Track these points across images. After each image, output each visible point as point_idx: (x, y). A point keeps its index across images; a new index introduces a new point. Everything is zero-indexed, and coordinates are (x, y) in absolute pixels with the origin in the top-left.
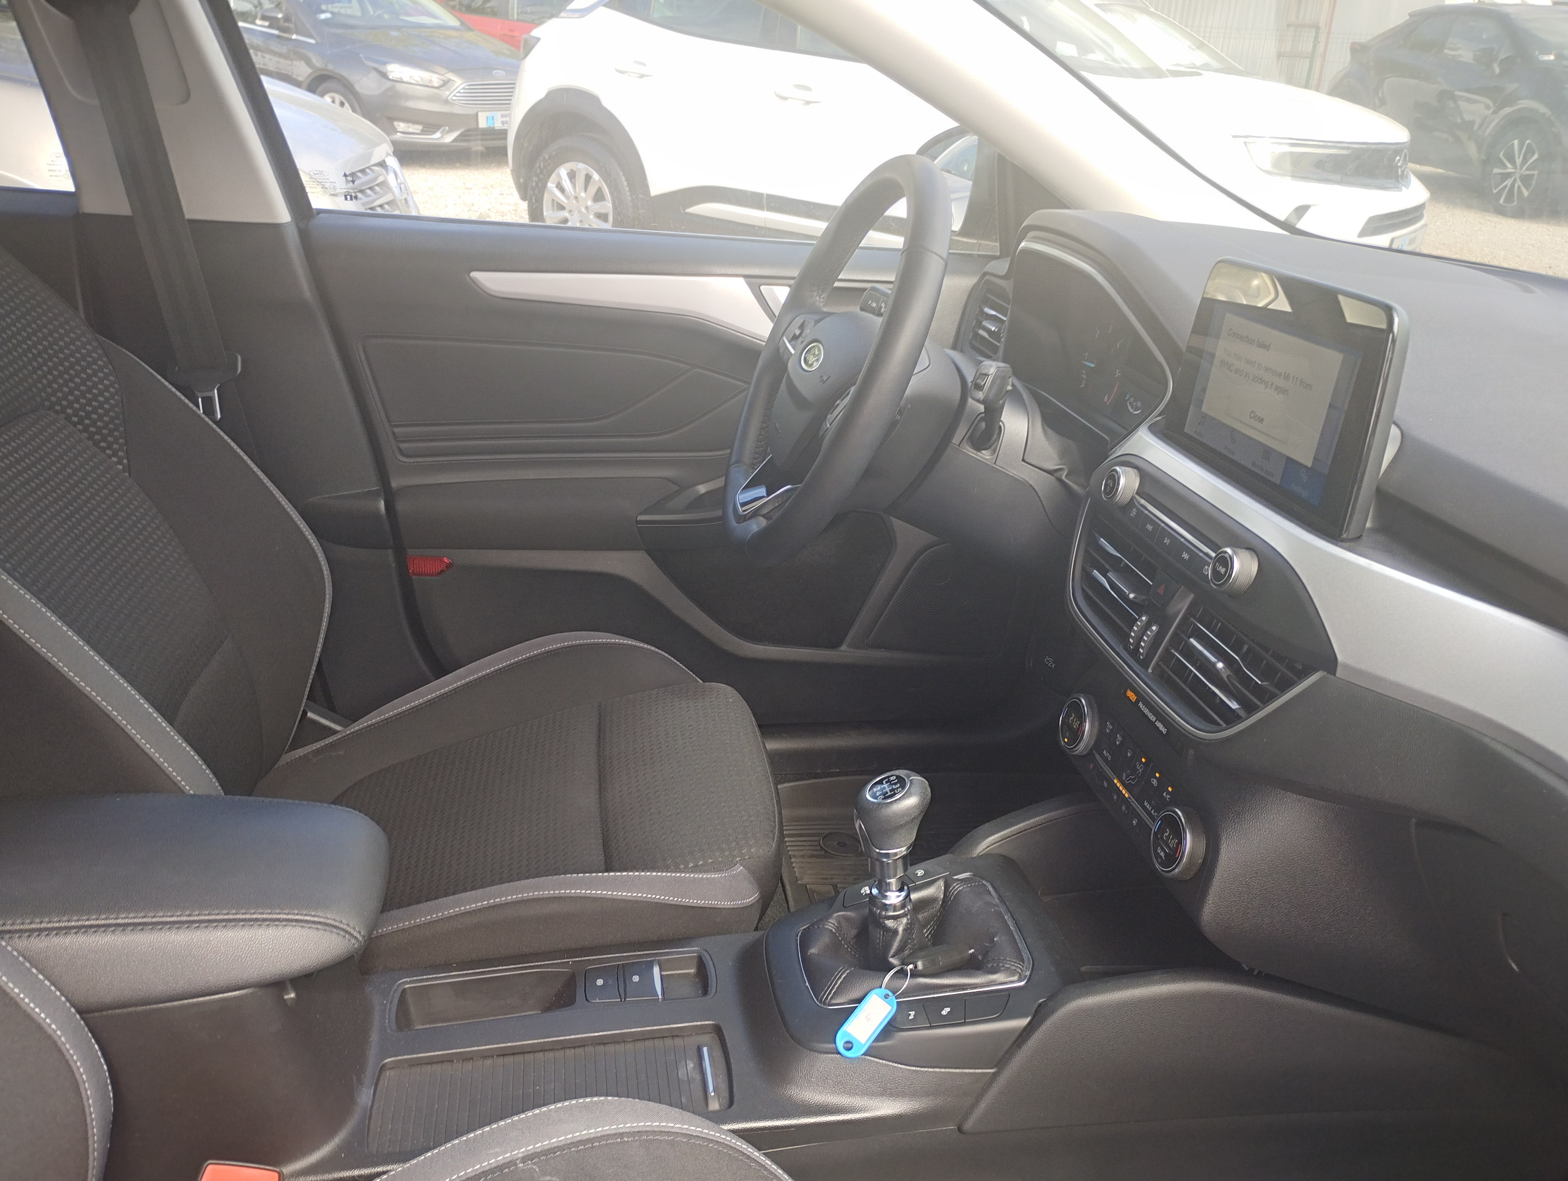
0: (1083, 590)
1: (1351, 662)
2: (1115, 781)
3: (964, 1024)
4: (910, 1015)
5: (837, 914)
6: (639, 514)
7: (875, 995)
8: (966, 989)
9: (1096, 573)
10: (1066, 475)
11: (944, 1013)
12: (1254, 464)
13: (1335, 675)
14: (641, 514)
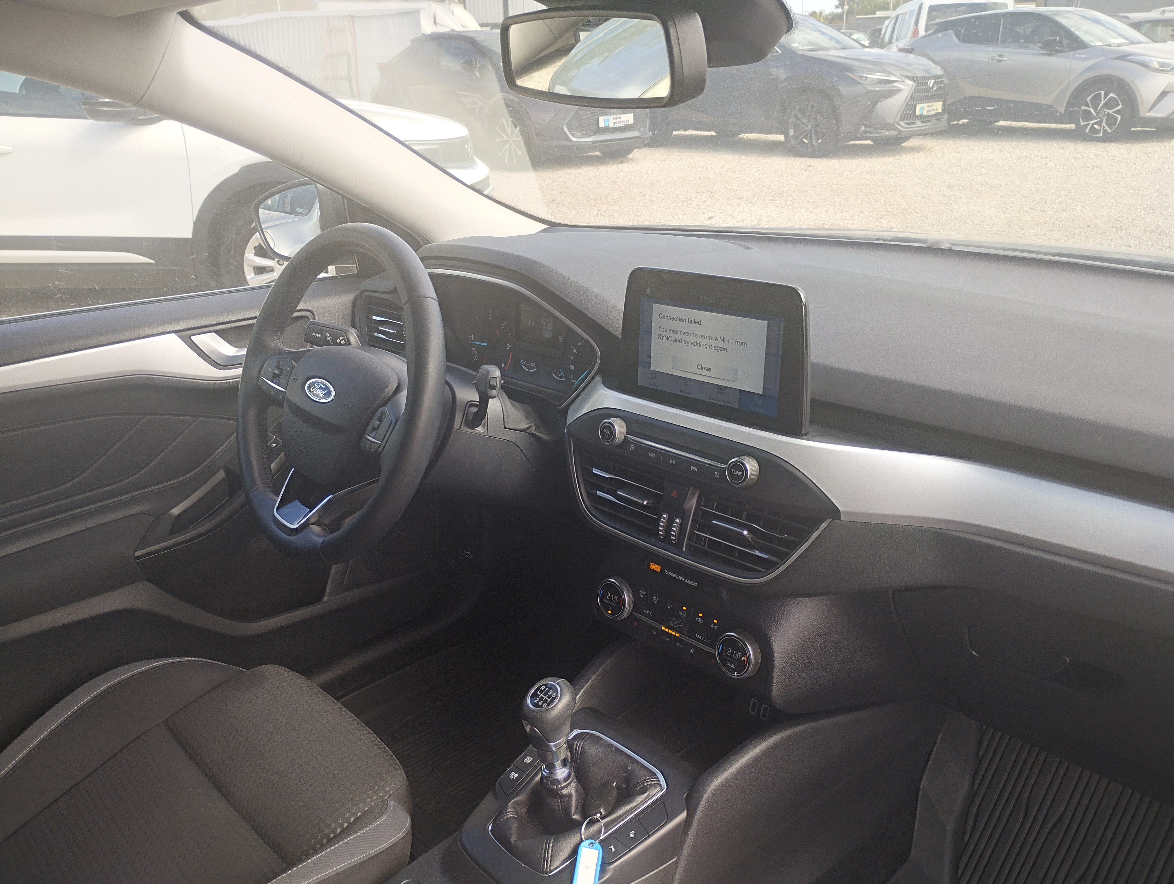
0: (594, 507)
1: (849, 509)
2: (663, 628)
3: (650, 836)
4: (611, 849)
5: (510, 803)
6: (135, 551)
7: (583, 848)
8: (633, 812)
9: (599, 493)
10: (535, 429)
11: (632, 836)
12: (711, 398)
13: (840, 520)
14: (137, 549)
